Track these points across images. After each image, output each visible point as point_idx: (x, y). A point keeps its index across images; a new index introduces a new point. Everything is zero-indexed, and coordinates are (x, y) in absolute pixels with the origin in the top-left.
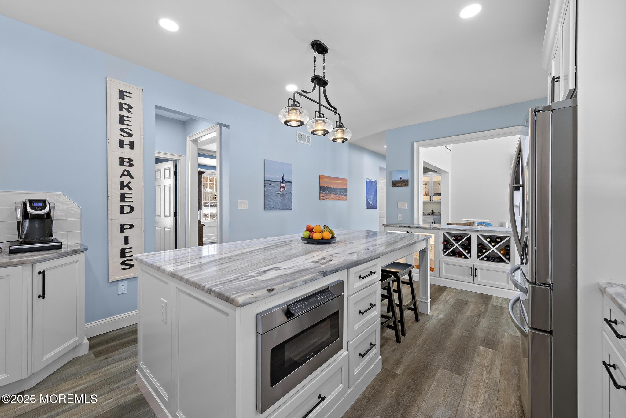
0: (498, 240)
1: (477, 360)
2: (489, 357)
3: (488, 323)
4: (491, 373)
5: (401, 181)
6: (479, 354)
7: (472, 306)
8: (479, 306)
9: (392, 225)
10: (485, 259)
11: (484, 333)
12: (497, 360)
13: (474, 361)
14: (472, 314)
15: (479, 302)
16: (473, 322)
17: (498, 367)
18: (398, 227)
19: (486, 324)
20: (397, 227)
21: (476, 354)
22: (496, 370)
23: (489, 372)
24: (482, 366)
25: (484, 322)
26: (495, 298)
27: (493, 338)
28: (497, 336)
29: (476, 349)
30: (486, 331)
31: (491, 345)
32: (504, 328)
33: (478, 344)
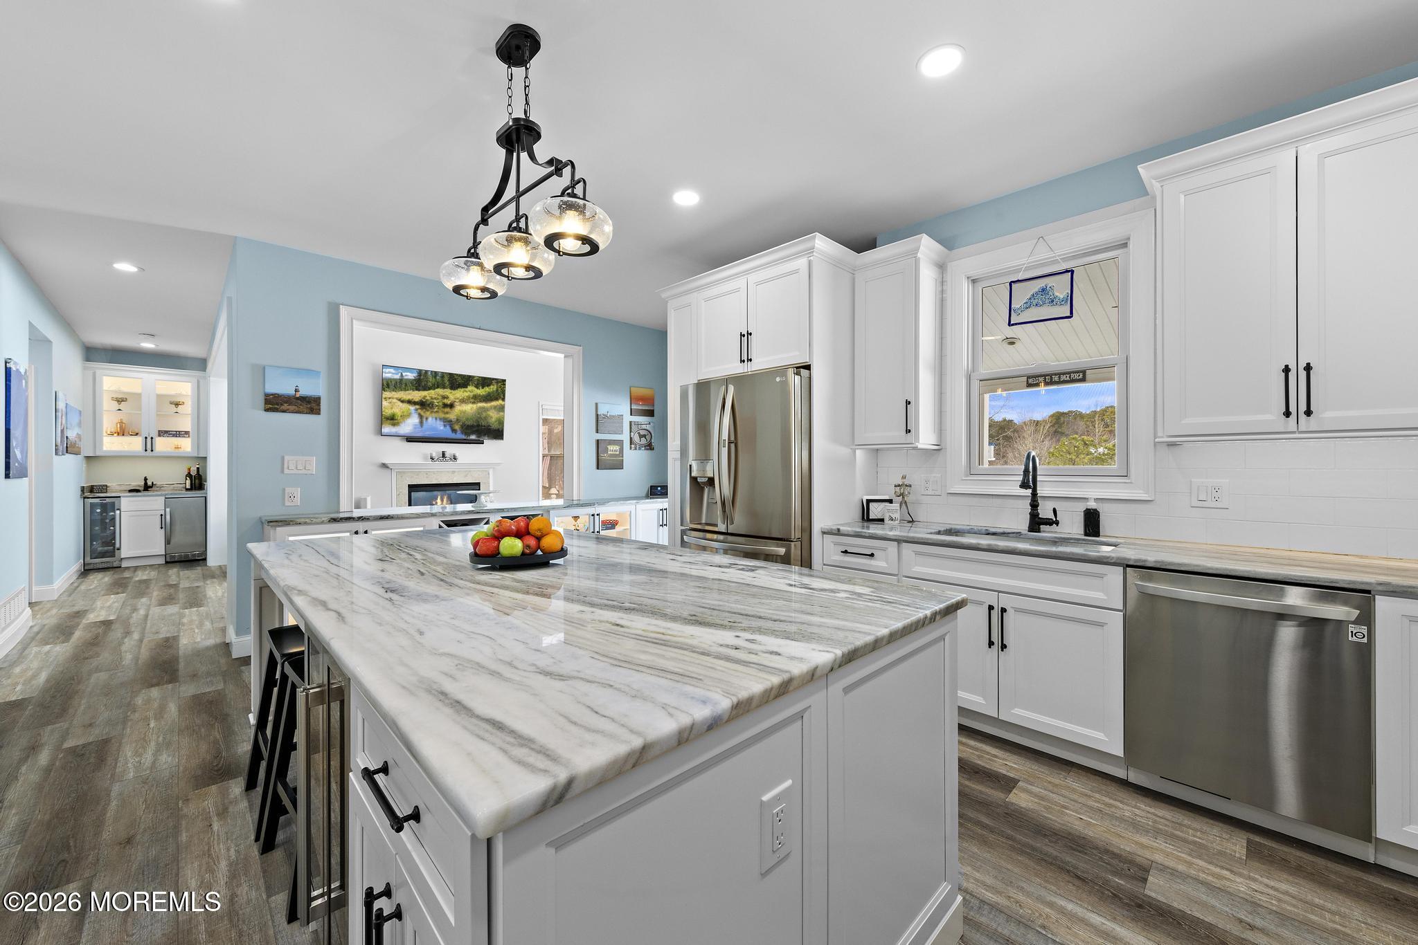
5: (298, 399)
9: (303, 520)
18: (325, 523)
20: (322, 523)
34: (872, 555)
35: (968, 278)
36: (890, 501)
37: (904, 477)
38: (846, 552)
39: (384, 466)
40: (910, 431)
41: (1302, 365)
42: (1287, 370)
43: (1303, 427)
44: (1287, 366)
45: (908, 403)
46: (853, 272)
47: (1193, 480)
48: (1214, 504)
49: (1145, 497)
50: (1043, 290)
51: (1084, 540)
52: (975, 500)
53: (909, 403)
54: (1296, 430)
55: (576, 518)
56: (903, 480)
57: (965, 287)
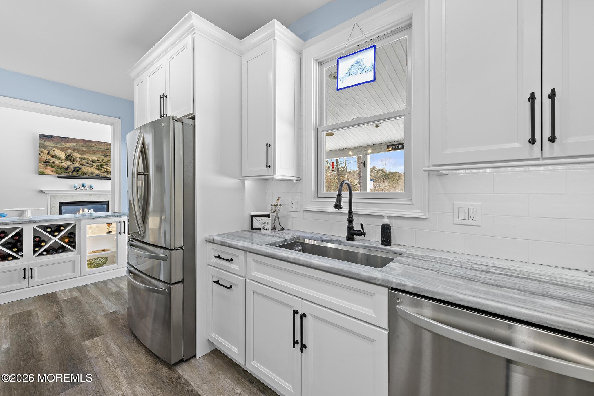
0: (62, 228)
1: (92, 354)
2: (100, 344)
3: (74, 319)
4: (113, 355)
6: (90, 349)
7: (40, 313)
8: (49, 308)
10: (45, 253)
11: (78, 329)
12: (108, 342)
13: (90, 358)
14: (48, 321)
15: (45, 305)
16: (57, 326)
17: (114, 346)
19: (73, 320)
21: (86, 351)
22: (114, 349)
23: (111, 355)
24: (101, 356)
25: (69, 320)
26: (60, 293)
27: (91, 328)
28: (92, 324)
29: (82, 347)
30: (78, 326)
31: (93, 335)
32: (92, 314)
33: (81, 342)
34: (232, 260)
35: (316, 60)
36: (269, 216)
37: (278, 199)
38: (218, 257)
39: (41, 192)
40: (270, 166)
41: (547, 92)
42: (532, 99)
43: (547, 153)
44: (533, 94)
45: (268, 146)
46: (241, 54)
47: (455, 202)
48: (470, 222)
49: (421, 215)
50: (357, 62)
51: (379, 248)
52: (318, 216)
53: (270, 146)
54: (540, 156)
55: (109, 224)
56: (278, 201)
57: (314, 67)
